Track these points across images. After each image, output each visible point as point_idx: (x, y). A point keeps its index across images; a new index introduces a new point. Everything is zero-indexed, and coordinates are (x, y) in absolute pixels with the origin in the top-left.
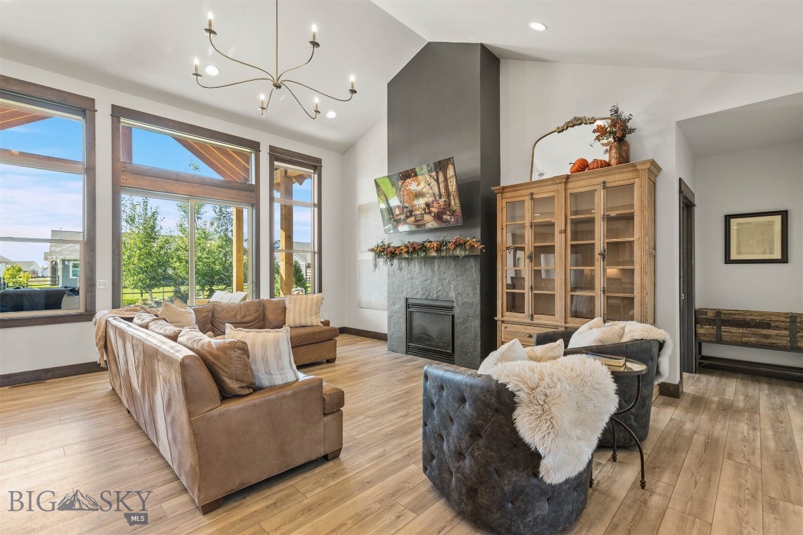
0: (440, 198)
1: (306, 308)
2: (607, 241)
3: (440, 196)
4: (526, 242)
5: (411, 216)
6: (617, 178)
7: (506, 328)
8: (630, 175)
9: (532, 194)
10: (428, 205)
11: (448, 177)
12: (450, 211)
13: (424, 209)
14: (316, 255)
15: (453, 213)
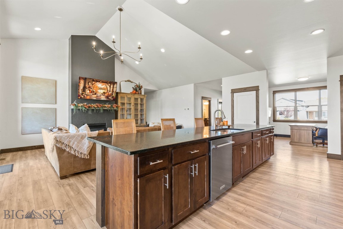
0: (110, 92)
2: (140, 108)
3: (110, 91)
4: (125, 107)
5: (95, 94)
9: (127, 96)
10: (104, 93)
11: (114, 87)
13: (102, 94)
15: (113, 97)
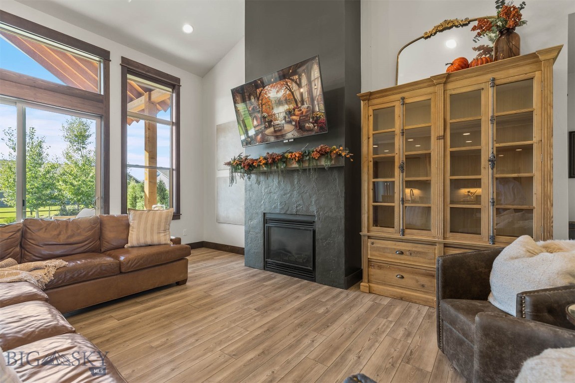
0: (303, 104)
1: (152, 225)
2: (498, 145)
4: (397, 151)
5: (270, 126)
6: (510, 74)
7: (373, 243)
8: (527, 68)
9: (403, 99)
10: (289, 113)
11: (313, 78)
12: (313, 118)
13: (285, 118)
14: (174, 172)
15: (316, 121)
